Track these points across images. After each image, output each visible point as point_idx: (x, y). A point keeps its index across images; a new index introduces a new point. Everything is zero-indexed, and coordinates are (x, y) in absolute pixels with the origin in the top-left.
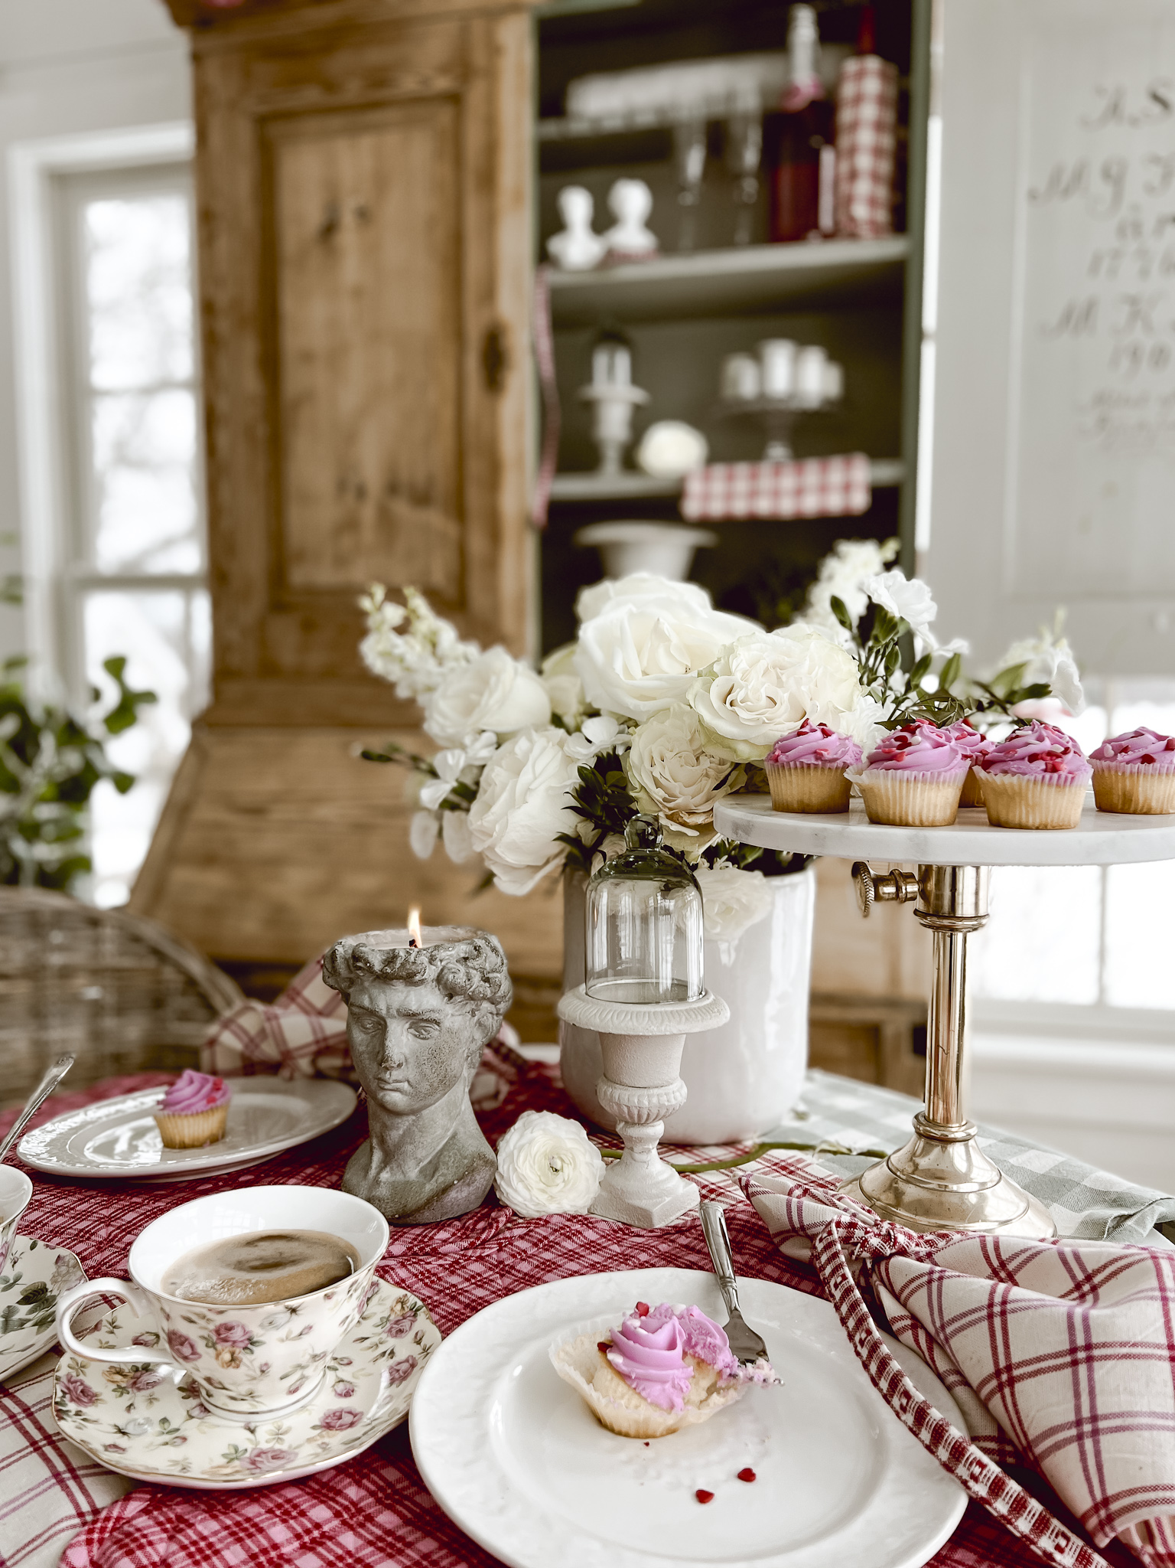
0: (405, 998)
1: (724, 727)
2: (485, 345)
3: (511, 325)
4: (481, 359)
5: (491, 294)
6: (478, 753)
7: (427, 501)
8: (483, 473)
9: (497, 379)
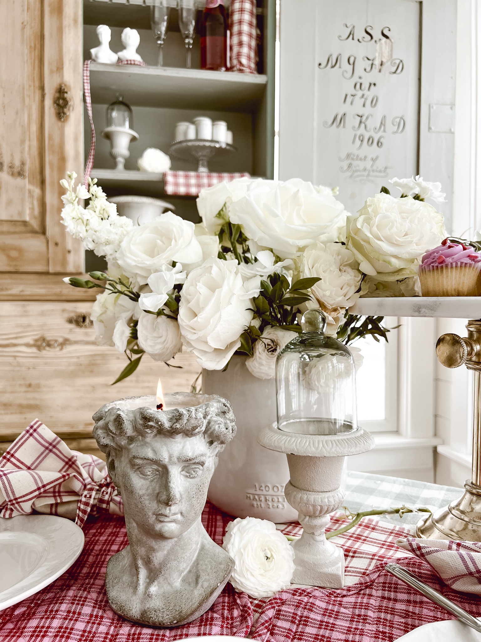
0: (183, 447)
2: (57, 95)
3: (72, 86)
4: (55, 102)
5: (60, 68)
6: (174, 277)
7: (20, 174)
8: (55, 161)
9: (64, 113)
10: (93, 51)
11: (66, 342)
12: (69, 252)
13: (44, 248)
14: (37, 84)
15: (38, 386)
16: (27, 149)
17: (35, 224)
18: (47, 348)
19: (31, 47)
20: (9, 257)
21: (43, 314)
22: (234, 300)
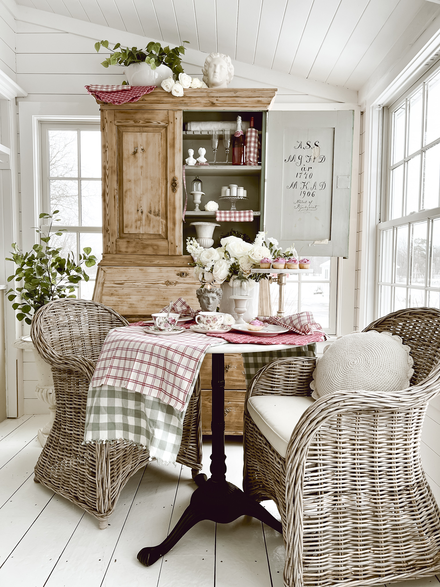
0: (212, 295)
1: (254, 258)
2: (172, 182)
3: (178, 178)
4: (171, 185)
5: (174, 171)
6: (212, 263)
7: (158, 215)
8: (172, 209)
9: (175, 189)
10: (186, 160)
11: (177, 283)
12: (177, 246)
13: (167, 245)
14: (164, 177)
15: (167, 299)
16: (160, 205)
17: (163, 235)
18: (170, 285)
19: (162, 162)
20: (153, 249)
21: (167, 272)
22: (224, 269)
